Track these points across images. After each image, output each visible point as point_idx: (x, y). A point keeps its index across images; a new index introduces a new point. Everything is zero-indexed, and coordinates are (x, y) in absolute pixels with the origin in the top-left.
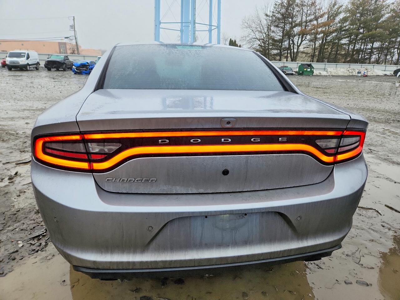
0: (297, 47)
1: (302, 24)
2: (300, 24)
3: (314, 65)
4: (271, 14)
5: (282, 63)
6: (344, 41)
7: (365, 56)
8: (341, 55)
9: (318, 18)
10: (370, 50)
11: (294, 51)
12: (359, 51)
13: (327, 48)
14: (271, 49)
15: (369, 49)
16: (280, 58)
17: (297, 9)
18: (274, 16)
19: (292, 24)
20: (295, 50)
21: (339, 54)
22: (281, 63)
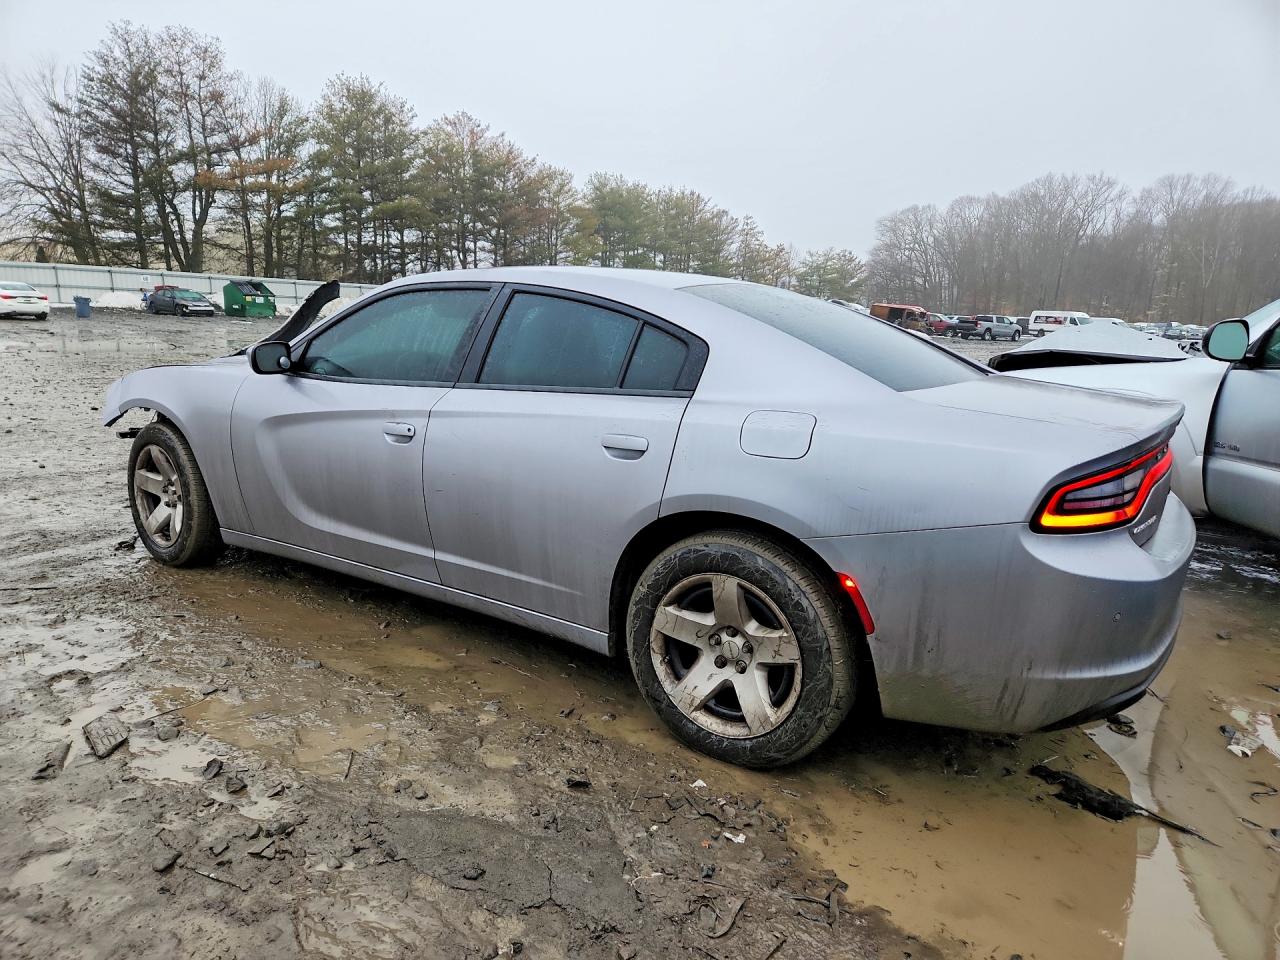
0: (193, 226)
1: (195, 156)
2: (190, 156)
3: (274, 285)
4: (74, 108)
5: (157, 275)
6: (330, 221)
7: (390, 265)
8: (329, 258)
9: (243, 145)
10: (398, 250)
11: (183, 238)
12: (371, 251)
13: (290, 237)
14: (102, 226)
15: (395, 247)
16: (144, 257)
17: (166, 104)
18: (88, 113)
19: (157, 151)
20: (189, 236)
21: (324, 257)
22: (151, 275)
